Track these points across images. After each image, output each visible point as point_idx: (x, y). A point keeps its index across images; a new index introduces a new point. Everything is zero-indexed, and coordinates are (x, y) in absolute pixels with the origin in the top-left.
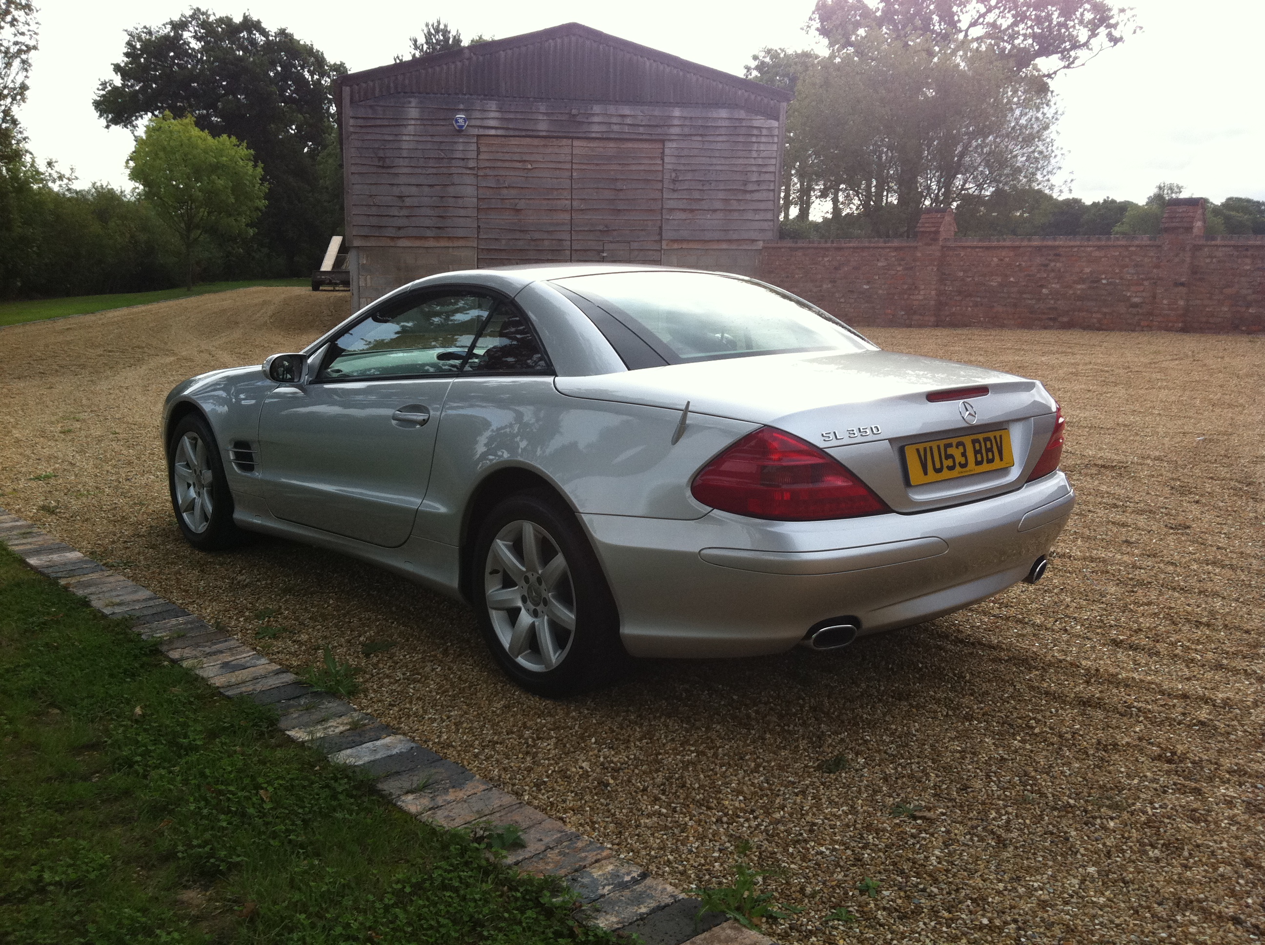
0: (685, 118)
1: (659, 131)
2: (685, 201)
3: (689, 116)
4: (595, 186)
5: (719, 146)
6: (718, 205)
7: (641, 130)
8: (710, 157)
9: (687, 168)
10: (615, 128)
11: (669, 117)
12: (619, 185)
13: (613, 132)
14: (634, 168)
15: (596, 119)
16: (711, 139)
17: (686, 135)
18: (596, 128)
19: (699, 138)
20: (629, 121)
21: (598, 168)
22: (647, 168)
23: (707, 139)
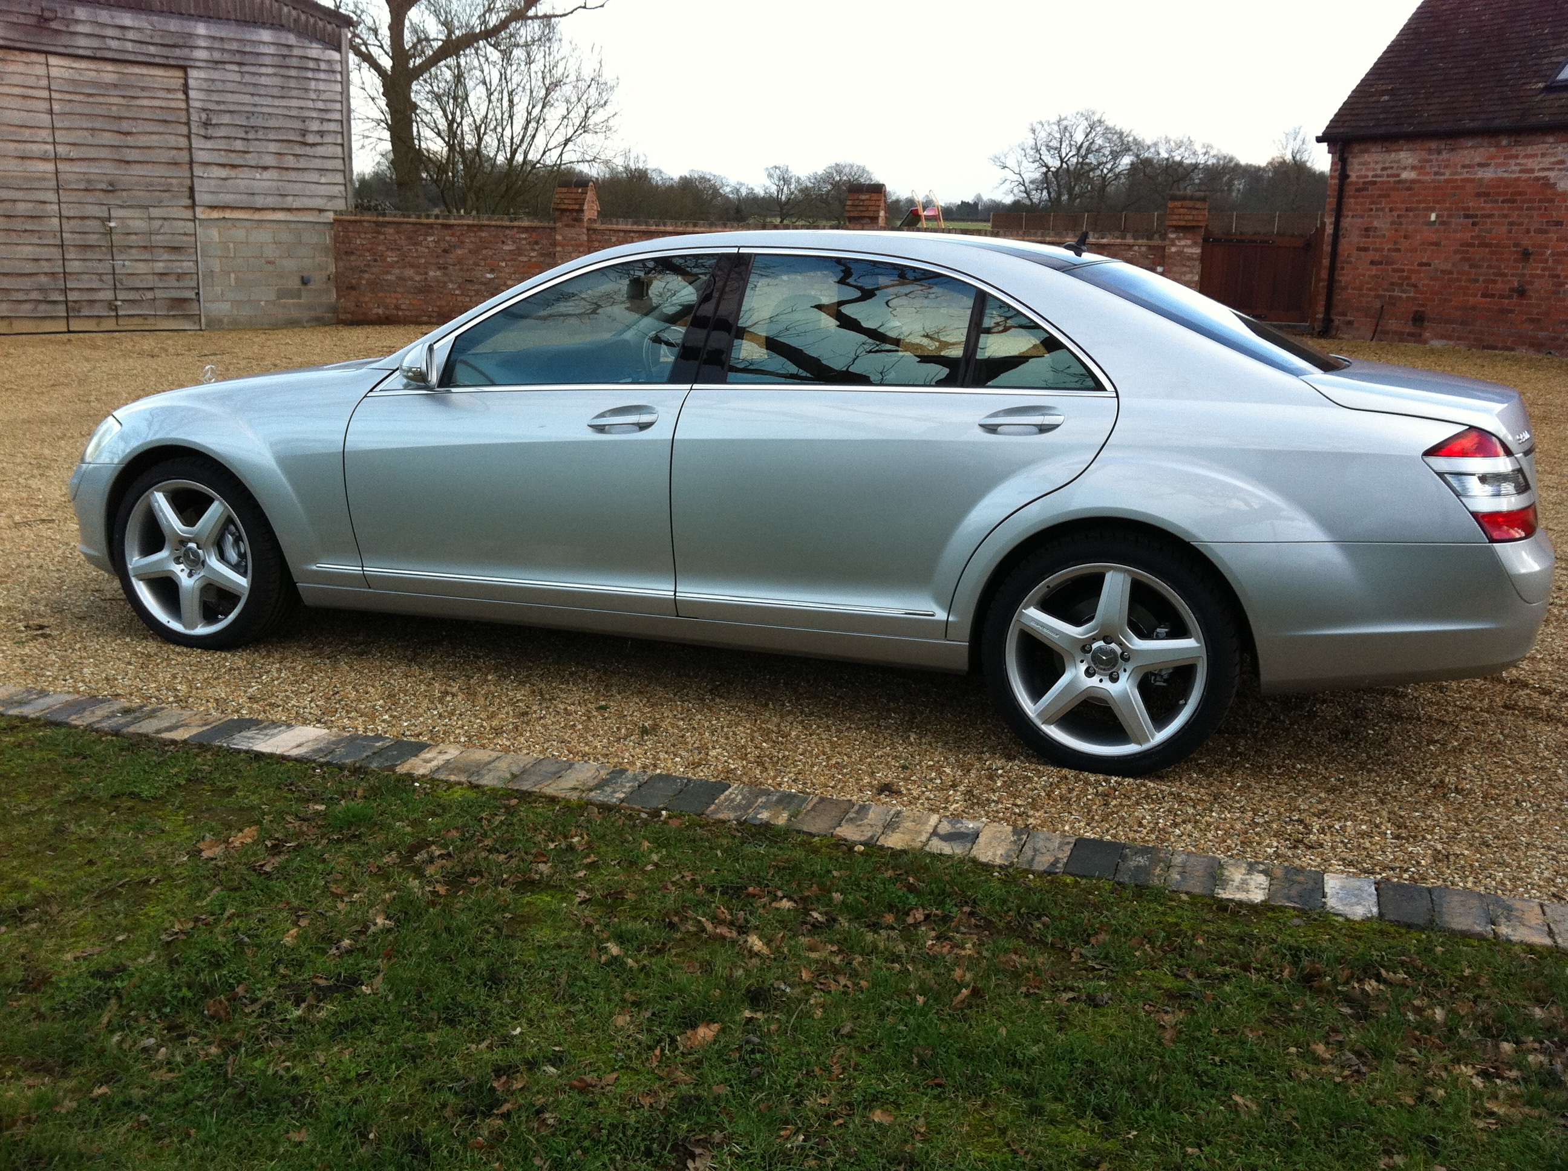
0: (214, 38)
1: (178, 52)
2: (222, 153)
3: (218, 35)
4: (90, 125)
5: (263, 80)
6: (270, 161)
7: (152, 50)
8: (253, 95)
9: (222, 107)
10: (114, 44)
11: (191, 35)
12: (125, 126)
13: (109, 49)
14: (145, 102)
15: (80, 28)
16: (253, 69)
17: (217, 62)
18: (82, 42)
19: (236, 68)
20: (130, 35)
21: (91, 100)
22: (163, 104)
23: (245, 69)
